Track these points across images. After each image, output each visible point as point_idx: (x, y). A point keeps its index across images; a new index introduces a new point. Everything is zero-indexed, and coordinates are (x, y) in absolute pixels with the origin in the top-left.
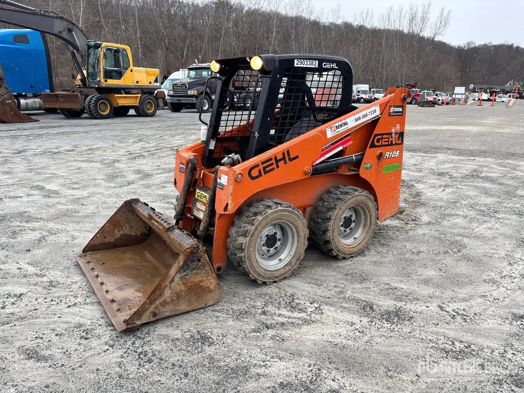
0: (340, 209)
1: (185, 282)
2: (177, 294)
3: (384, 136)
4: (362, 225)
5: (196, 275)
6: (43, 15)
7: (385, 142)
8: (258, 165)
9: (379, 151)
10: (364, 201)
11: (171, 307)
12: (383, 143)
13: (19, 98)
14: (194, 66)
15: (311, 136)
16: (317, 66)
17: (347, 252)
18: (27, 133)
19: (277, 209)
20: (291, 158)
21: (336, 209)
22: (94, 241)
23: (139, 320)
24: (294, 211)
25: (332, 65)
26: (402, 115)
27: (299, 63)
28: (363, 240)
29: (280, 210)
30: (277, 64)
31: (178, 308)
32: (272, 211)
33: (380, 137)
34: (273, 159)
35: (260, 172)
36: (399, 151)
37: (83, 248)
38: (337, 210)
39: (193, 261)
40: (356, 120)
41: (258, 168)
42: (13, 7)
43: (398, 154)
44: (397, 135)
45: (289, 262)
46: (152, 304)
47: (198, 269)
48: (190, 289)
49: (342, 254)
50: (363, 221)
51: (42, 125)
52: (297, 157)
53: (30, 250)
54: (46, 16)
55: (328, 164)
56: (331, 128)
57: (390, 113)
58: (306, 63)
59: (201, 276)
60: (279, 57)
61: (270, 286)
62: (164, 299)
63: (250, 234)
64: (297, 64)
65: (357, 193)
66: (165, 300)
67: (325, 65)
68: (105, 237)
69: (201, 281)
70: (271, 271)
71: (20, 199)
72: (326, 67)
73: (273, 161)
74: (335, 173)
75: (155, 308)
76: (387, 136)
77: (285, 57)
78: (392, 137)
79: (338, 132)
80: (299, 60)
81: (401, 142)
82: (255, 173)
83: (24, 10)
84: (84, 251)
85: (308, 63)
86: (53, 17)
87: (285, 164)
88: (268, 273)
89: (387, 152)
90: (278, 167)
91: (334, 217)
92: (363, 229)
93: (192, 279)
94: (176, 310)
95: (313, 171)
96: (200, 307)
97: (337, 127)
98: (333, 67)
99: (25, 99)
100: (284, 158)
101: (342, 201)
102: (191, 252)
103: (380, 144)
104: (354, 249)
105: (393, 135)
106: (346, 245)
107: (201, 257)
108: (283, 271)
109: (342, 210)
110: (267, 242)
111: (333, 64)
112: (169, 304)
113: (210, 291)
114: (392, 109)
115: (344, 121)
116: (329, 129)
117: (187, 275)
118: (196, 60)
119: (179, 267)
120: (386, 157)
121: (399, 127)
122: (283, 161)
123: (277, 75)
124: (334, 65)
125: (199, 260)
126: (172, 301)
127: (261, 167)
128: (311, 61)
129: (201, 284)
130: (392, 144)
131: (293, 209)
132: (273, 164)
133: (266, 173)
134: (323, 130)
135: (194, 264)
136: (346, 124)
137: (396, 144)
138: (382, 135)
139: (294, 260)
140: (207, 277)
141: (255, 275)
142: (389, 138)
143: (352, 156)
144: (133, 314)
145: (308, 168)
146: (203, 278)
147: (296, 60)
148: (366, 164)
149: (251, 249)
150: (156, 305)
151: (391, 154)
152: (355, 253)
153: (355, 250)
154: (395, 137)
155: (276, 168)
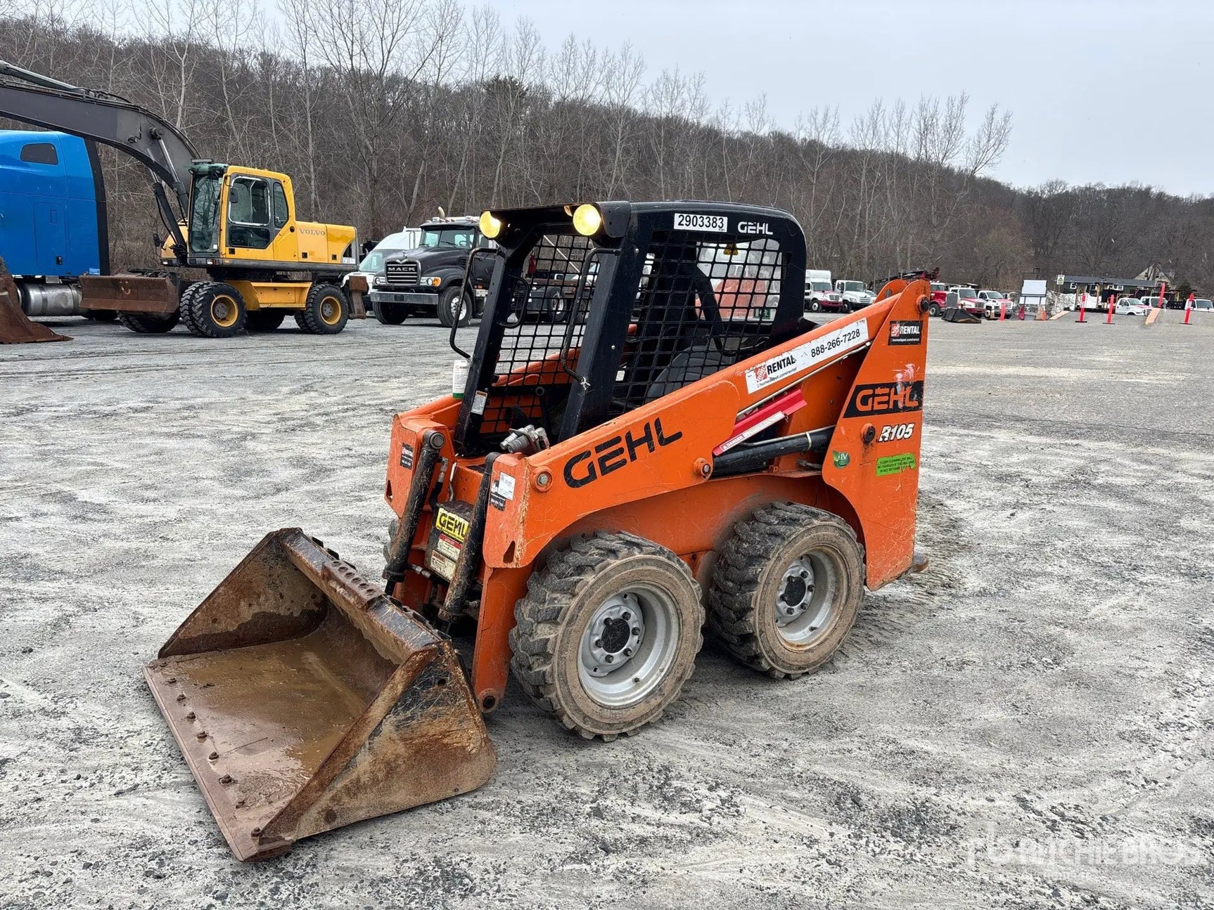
0: (779, 558)
1: (407, 736)
2: (388, 763)
3: (878, 391)
4: (829, 596)
5: (435, 717)
6: (91, 101)
7: (879, 403)
8: (588, 454)
9: (866, 424)
10: (834, 539)
11: (371, 796)
12: (877, 407)
13: (27, 286)
14: (436, 221)
15: (710, 387)
16: (725, 229)
17: (796, 663)
18: (40, 366)
19: (631, 558)
20: (665, 437)
21: (769, 559)
22: (188, 628)
23: (290, 829)
24: (671, 563)
25: (759, 228)
26: (920, 342)
27: (684, 222)
28: (832, 632)
29: (638, 561)
30: (635, 222)
31: (387, 799)
32: (618, 562)
33: (870, 392)
34: (624, 440)
35: (591, 468)
36: (911, 426)
37: (160, 647)
38: (772, 562)
39: (428, 684)
40: (815, 352)
41: (588, 461)
42: (25, 82)
43: (911, 431)
44: (909, 389)
45: (658, 685)
46: (324, 790)
47: (438, 703)
48: (417, 752)
49: (784, 667)
50: (831, 588)
51: (79, 349)
52: (679, 435)
53: (31, 651)
54: (100, 103)
55: (750, 452)
56: (756, 370)
57: (891, 338)
58: (700, 222)
59: (447, 721)
60: (639, 207)
61: (611, 745)
62: (354, 776)
63: (567, 618)
64: (680, 224)
65: (816, 522)
66: (358, 780)
67: (743, 227)
68: (215, 621)
69: (445, 734)
70: (615, 708)
71: (15, 524)
72: (745, 231)
73: (623, 444)
74: (765, 473)
75: (333, 799)
76: (886, 390)
77: (652, 207)
78: (896, 393)
79: (772, 379)
80: (685, 215)
81: (916, 404)
82: (579, 471)
83: (51, 90)
84: (163, 654)
85: (706, 221)
86: (116, 106)
87: (651, 451)
88: (607, 713)
89: (885, 428)
90: (633, 457)
91: (764, 578)
92: (832, 607)
93: (425, 728)
94: (382, 805)
95: (716, 468)
96: (441, 797)
97: (771, 369)
98: (761, 231)
99: (42, 289)
100: (647, 438)
101: (783, 539)
102: (422, 661)
103: (868, 408)
104: (810, 654)
105: (899, 388)
106: (792, 645)
107: (447, 673)
108: (643, 708)
109: (783, 560)
110: (604, 636)
111: (761, 226)
112: (365, 789)
113: (468, 757)
114: (896, 330)
115: (785, 355)
116: (753, 373)
117: (412, 718)
118: (440, 208)
119: (393, 699)
120: (884, 437)
121: (912, 370)
122: (646, 444)
123: (633, 249)
124: (763, 228)
125: (442, 682)
126: (375, 781)
127: (595, 457)
128: (711, 217)
129: (445, 741)
130: (896, 409)
131: (668, 558)
132: (621, 450)
133: (605, 471)
134: (739, 374)
135: (428, 692)
136: (790, 361)
137: (905, 409)
138: (874, 387)
139: (671, 681)
140: (461, 722)
141: (575, 719)
142: (889, 395)
143: (806, 436)
144: (278, 817)
145: (704, 462)
146: (451, 726)
147: (677, 215)
148: (836, 453)
149: (568, 654)
150: (334, 792)
151: (894, 431)
152: (814, 664)
153: (813, 657)
154: (903, 393)
155: (629, 460)
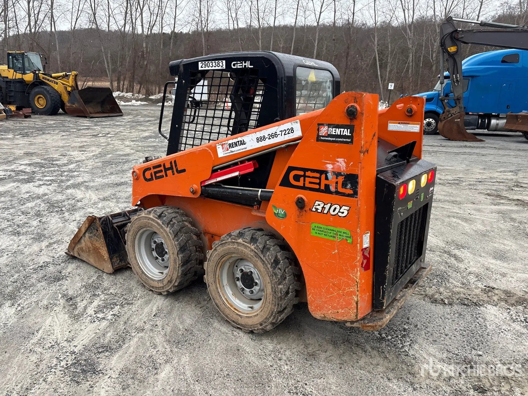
1: (91, 242)
2: (88, 248)
3: (308, 173)
5: (97, 241)
7: (310, 183)
8: (150, 169)
11: (86, 255)
12: (307, 185)
13: (491, 118)
15: (199, 150)
16: (224, 67)
20: (179, 169)
23: (72, 251)
25: (244, 64)
27: (203, 66)
30: (181, 69)
33: (302, 173)
34: (162, 167)
35: (152, 175)
36: (347, 208)
39: (94, 228)
40: (259, 140)
41: (150, 172)
43: (346, 212)
44: (341, 179)
46: (76, 245)
47: (97, 237)
48: (94, 249)
52: (184, 171)
55: (222, 190)
56: (222, 145)
57: (318, 136)
58: (211, 65)
59: (99, 244)
62: (82, 246)
64: (201, 67)
66: (83, 248)
67: (234, 65)
69: (99, 248)
72: (236, 67)
73: (162, 168)
76: (318, 175)
77: (191, 60)
78: (327, 178)
79: (232, 152)
80: (203, 62)
81: (351, 192)
82: (148, 175)
85: (214, 64)
87: (173, 175)
88: (144, 276)
89: (317, 203)
93: (95, 243)
94: (88, 260)
97: (231, 146)
98: (245, 66)
100: (171, 168)
102: (91, 220)
103: (301, 184)
105: (330, 175)
106: (232, 306)
111: (245, 63)
113: (105, 260)
114: (324, 130)
115: (239, 139)
116: (220, 146)
117: (91, 237)
119: (85, 228)
120: (317, 209)
121: (343, 164)
122: (171, 171)
123: (182, 81)
124: (246, 64)
125: (97, 230)
126: (86, 251)
127: (153, 171)
128: (217, 62)
129: (99, 251)
130: (327, 190)
132: (161, 171)
133: (157, 178)
134: (213, 146)
135: (94, 232)
136: (242, 143)
137: (337, 193)
138: (305, 170)
140: (102, 247)
142: (320, 179)
143: (259, 191)
145: (194, 187)
147: (200, 63)
148: (276, 208)
151: (327, 207)
152: (243, 326)
153: (240, 320)
154: (335, 180)
155: (165, 176)
